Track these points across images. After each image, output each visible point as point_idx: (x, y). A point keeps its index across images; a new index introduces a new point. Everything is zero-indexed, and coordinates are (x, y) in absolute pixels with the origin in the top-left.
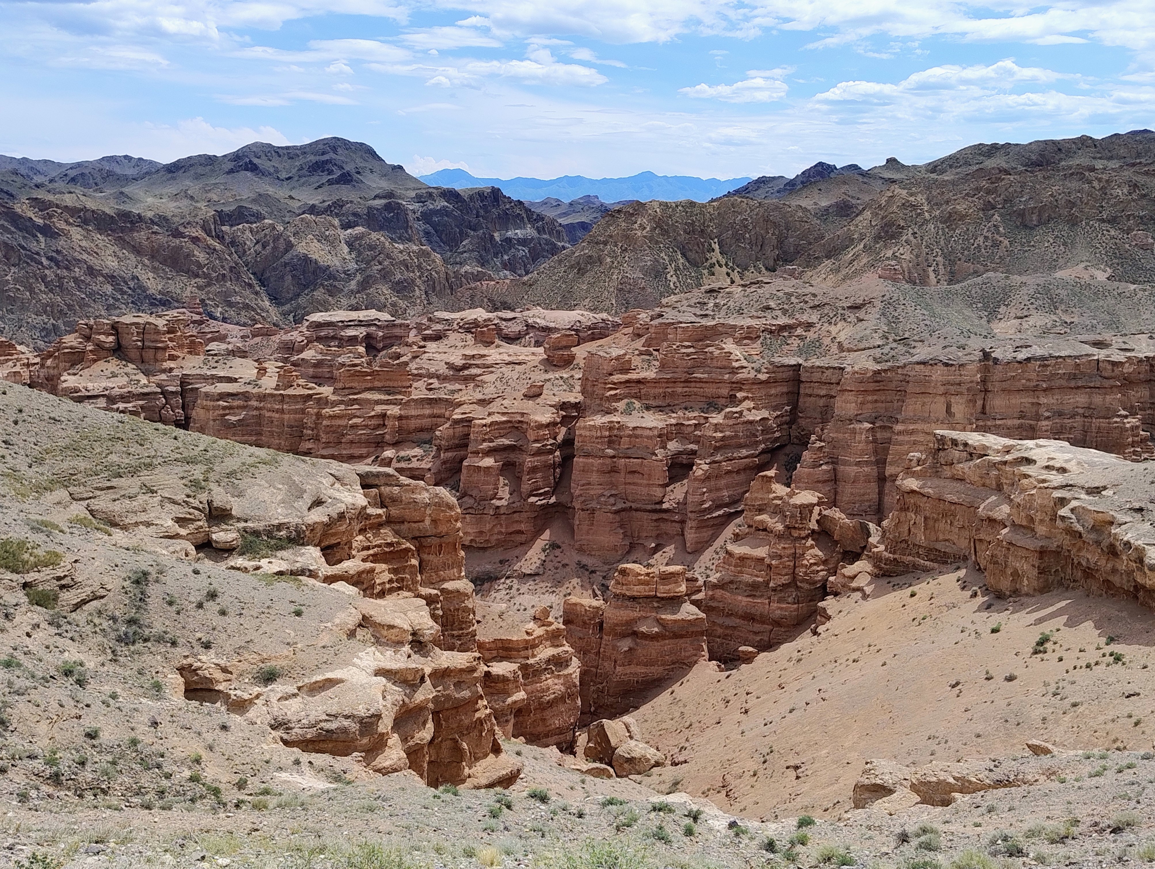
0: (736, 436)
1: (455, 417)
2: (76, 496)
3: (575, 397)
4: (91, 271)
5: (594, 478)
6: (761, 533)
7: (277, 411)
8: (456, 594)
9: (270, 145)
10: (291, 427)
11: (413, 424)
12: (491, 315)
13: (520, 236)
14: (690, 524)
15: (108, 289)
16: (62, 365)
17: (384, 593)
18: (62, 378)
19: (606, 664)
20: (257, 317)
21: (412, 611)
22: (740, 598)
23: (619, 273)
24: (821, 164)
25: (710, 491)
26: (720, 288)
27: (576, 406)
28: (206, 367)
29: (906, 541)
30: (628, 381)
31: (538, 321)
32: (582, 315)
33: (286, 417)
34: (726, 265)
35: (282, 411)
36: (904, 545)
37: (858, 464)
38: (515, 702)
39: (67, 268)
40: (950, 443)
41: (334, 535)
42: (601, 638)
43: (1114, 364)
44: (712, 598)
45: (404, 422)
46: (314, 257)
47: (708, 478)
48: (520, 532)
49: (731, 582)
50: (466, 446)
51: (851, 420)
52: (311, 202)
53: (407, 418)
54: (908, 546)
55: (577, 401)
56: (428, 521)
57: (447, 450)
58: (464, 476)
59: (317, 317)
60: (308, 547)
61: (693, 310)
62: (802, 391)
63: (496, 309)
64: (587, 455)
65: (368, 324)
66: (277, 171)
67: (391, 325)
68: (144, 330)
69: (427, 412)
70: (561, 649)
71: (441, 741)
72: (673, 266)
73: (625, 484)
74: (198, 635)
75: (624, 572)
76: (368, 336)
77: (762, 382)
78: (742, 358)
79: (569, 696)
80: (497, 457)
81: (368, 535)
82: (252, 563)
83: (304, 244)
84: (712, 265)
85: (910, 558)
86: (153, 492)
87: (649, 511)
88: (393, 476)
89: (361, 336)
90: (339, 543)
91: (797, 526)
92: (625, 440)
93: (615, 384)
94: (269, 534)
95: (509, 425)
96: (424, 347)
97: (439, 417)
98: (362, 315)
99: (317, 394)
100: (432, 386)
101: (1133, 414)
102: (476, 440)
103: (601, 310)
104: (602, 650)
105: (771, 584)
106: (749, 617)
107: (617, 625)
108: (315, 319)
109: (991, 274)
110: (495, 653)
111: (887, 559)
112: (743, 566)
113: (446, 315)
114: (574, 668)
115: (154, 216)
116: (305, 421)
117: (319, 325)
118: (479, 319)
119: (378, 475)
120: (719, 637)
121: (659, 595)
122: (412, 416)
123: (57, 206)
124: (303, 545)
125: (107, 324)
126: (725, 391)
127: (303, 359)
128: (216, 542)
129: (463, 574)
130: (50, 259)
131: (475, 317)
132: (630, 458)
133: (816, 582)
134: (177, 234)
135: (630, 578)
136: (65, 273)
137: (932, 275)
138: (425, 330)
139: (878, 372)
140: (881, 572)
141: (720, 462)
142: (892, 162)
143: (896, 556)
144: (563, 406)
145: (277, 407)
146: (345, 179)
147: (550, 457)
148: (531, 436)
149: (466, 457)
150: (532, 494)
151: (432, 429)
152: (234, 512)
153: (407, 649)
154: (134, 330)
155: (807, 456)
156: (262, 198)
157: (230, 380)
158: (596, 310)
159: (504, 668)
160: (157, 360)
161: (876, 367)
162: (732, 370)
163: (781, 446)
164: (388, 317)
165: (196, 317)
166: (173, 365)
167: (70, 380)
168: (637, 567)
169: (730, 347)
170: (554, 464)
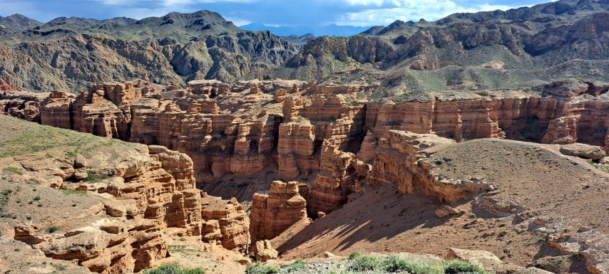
1: (233, 123)
2: (17, 159)
4: (107, 63)
5: (286, 146)
6: (329, 168)
8: (190, 194)
9: (179, 13)
11: (218, 125)
12: (261, 82)
16: (84, 102)
17: (159, 194)
18: (83, 107)
19: (267, 219)
20: (173, 82)
21: (129, 204)
22: (321, 193)
24: (398, 21)
27: (282, 118)
28: (140, 103)
29: (378, 172)
30: (300, 109)
32: (297, 82)
33: (169, 122)
35: (167, 120)
38: (215, 235)
39: (98, 62)
40: (394, 135)
41: (132, 173)
42: (266, 209)
43: (487, 102)
44: (312, 194)
46: (196, 58)
48: (258, 167)
49: (318, 187)
50: (237, 134)
52: (195, 36)
54: (379, 174)
55: (282, 116)
56: (179, 166)
57: (230, 136)
58: (236, 145)
59: (193, 82)
60: (117, 178)
62: (366, 113)
63: (264, 79)
64: (284, 137)
65: (213, 85)
66: (181, 23)
67: (220, 85)
68: (117, 87)
69: (223, 121)
70: (241, 214)
71: (141, 253)
72: (334, 62)
73: (298, 148)
74: (27, 215)
75: (274, 184)
76: (212, 90)
77: (351, 109)
78: (344, 100)
79: (244, 232)
80: (249, 138)
81: (152, 172)
82: (90, 185)
83: (192, 53)
86: (51, 158)
87: (306, 159)
88: (164, 149)
89: (210, 90)
90: (136, 176)
92: (298, 132)
93: (295, 110)
94: (100, 173)
95: (254, 126)
96: (231, 94)
97: (227, 123)
98: (211, 82)
101: (494, 121)
102: (241, 132)
103: (305, 80)
104: (266, 213)
106: (324, 200)
107: (271, 204)
109: (450, 66)
110: (212, 216)
111: (372, 179)
112: (322, 181)
113: (244, 82)
114: (247, 222)
115: (133, 42)
117: (194, 85)
118: (256, 84)
119: (157, 149)
121: (287, 193)
122: (217, 122)
123: (94, 37)
124: (115, 177)
125: (102, 85)
126: (337, 113)
127: (183, 99)
128: (77, 176)
129: (195, 186)
130: (91, 59)
134: (141, 49)
135: (276, 187)
137: (434, 65)
142: (422, 20)
143: (375, 178)
144: (275, 118)
145: (165, 119)
146: (208, 27)
147: (269, 138)
148: (262, 130)
149: (236, 138)
150: (262, 153)
151: (225, 128)
152: (85, 165)
153: (124, 218)
154: (112, 88)
155: (366, 138)
156: (175, 34)
157: (149, 108)
158: (302, 80)
159: (211, 222)
160: (121, 100)
161: (394, 104)
162: (339, 105)
163: (359, 134)
164: (220, 82)
165: (146, 82)
166: (128, 101)
167: (86, 108)
168: (280, 182)
169: (340, 96)
170: (271, 141)
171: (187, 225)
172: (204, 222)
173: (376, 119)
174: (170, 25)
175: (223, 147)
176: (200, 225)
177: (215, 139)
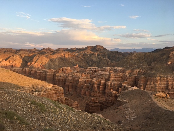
8: (62, 98)
18: (56, 74)
46: (94, 60)
51: (140, 84)
56: (60, 91)
63: (111, 67)
64: (107, 86)
67: (97, 69)
77: (130, 78)
78: (128, 75)
80: (97, 86)
81: (53, 92)
89: (94, 70)
94: (38, 90)
95: (99, 82)
98: (94, 67)
102: (95, 83)
107: (90, 105)
113: (105, 68)
117: (89, 68)
121: (95, 102)
125: (61, 68)
131: (108, 68)
134: (78, 57)
135: (92, 100)
165: (77, 67)
174: (87, 50)
177: (88, 85)
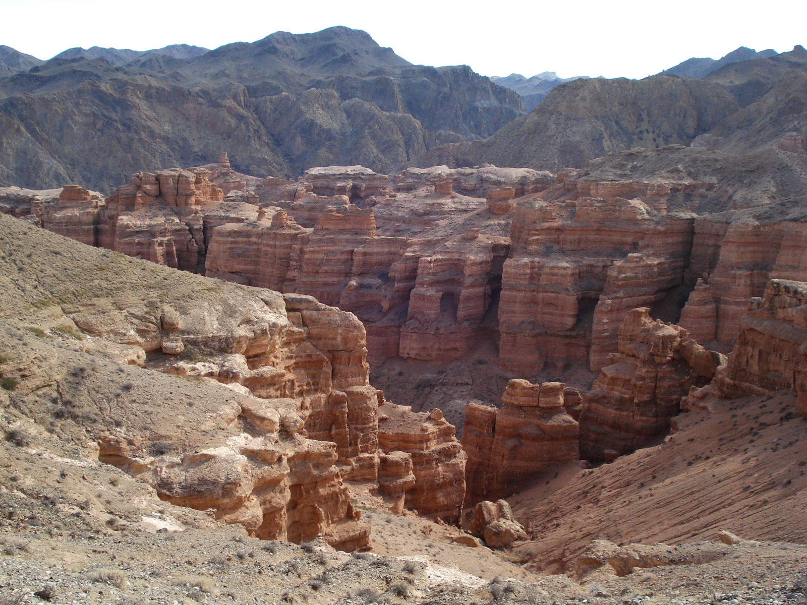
0: (636, 277)
1: (407, 254)
2: (67, 310)
3: (504, 240)
4: (152, 134)
5: (517, 308)
6: (630, 358)
7: (271, 246)
8: (360, 397)
9: (288, 33)
10: (281, 259)
11: (375, 259)
12: (453, 171)
13: (486, 106)
14: (593, 348)
15: (165, 147)
16: (120, 207)
17: (302, 393)
18: (119, 218)
19: (496, 458)
20: (273, 170)
21: (283, 408)
22: (610, 410)
23: (562, 137)
24: (742, 48)
25: (612, 321)
26: (637, 153)
27: (507, 248)
28: (222, 211)
29: (744, 370)
30: (549, 229)
31: (491, 176)
32: (528, 172)
33: (278, 251)
34: (653, 132)
35: (275, 247)
36: (743, 374)
37: (737, 303)
38: (405, 483)
39: (136, 132)
40: (783, 290)
41: (260, 346)
42: (494, 437)
44: (589, 410)
45: (368, 257)
46: (319, 121)
47: (611, 311)
48: (455, 349)
49: (604, 397)
50: (415, 278)
51: (732, 267)
52: (318, 78)
53: (370, 254)
54: (746, 374)
55: (507, 243)
56: (339, 338)
57: (399, 281)
58: (412, 302)
59: (315, 171)
60: (234, 355)
61: (613, 170)
62: (695, 241)
63: (459, 166)
64: (512, 288)
65: (355, 177)
66: (293, 53)
67: (372, 178)
68: (179, 179)
69: (386, 250)
70: (450, 444)
71: (303, 507)
72: (608, 131)
73: (543, 313)
75: (513, 386)
76: (354, 187)
77: (660, 233)
78: (645, 212)
79: (456, 481)
80: (439, 288)
81: (292, 348)
82: (190, 365)
83: (311, 111)
84: (641, 132)
85: (747, 384)
86: (121, 309)
87: (561, 336)
88: (312, 302)
89: (349, 186)
90: (264, 353)
91: (659, 353)
92: (544, 277)
93: (537, 230)
94: (206, 344)
95: (450, 262)
96: (395, 196)
97: (394, 254)
98: (350, 170)
99: (301, 233)
100: (399, 228)
102: (422, 274)
103: (546, 168)
104: (493, 446)
105: (636, 401)
106: (616, 426)
107: (505, 427)
108: (313, 173)
110: (396, 444)
111: (728, 384)
112: (614, 385)
113: (417, 170)
114: (461, 460)
115: (200, 91)
116: (291, 254)
117: (316, 177)
118: (443, 174)
119: (301, 301)
120: (592, 441)
121: (540, 405)
122: (374, 253)
123: (131, 85)
124: (231, 353)
125: (152, 176)
126: (629, 239)
127: (300, 205)
128: (165, 348)
129: (367, 381)
130: (124, 125)
131: (440, 172)
132: (547, 292)
133: (672, 401)
134: (215, 104)
135: (518, 391)
136: (135, 136)
138: (399, 182)
139: (758, 227)
140: (724, 395)
141: (622, 298)
143: (736, 382)
144: (496, 248)
145: (271, 243)
146: (345, 59)
147: (481, 289)
148: (467, 271)
149: (413, 287)
150: (466, 319)
151: (389, 264)
152: (179, 326)
153: (275, 435)
154: (171, 181)
155: (694, 296)
156: (281, 75)
157: (239, 220)
158: (540, 168)
159: (397, 456)
160: (187, 204)
161: (756, 223)
162: (636, 222)
163: (674, 287)
164: (370, 171)
165: (225, 170)
166: (199, 208)
167: (125, 219)
168: (524, 382)
169: (635, 202)
170: (485, 296)
171: (352, 460)
172: (383, 455)
173: (715, 256)
174: (272, 57)
175: (385, 305)
176: (377, 460)
177: (369, 287)
